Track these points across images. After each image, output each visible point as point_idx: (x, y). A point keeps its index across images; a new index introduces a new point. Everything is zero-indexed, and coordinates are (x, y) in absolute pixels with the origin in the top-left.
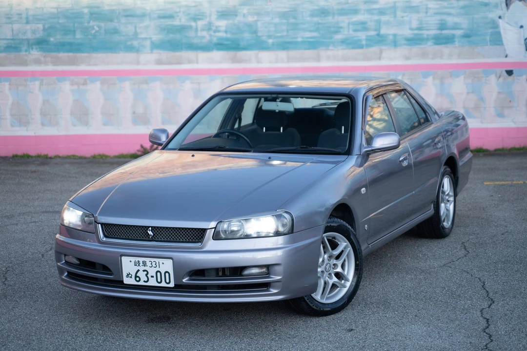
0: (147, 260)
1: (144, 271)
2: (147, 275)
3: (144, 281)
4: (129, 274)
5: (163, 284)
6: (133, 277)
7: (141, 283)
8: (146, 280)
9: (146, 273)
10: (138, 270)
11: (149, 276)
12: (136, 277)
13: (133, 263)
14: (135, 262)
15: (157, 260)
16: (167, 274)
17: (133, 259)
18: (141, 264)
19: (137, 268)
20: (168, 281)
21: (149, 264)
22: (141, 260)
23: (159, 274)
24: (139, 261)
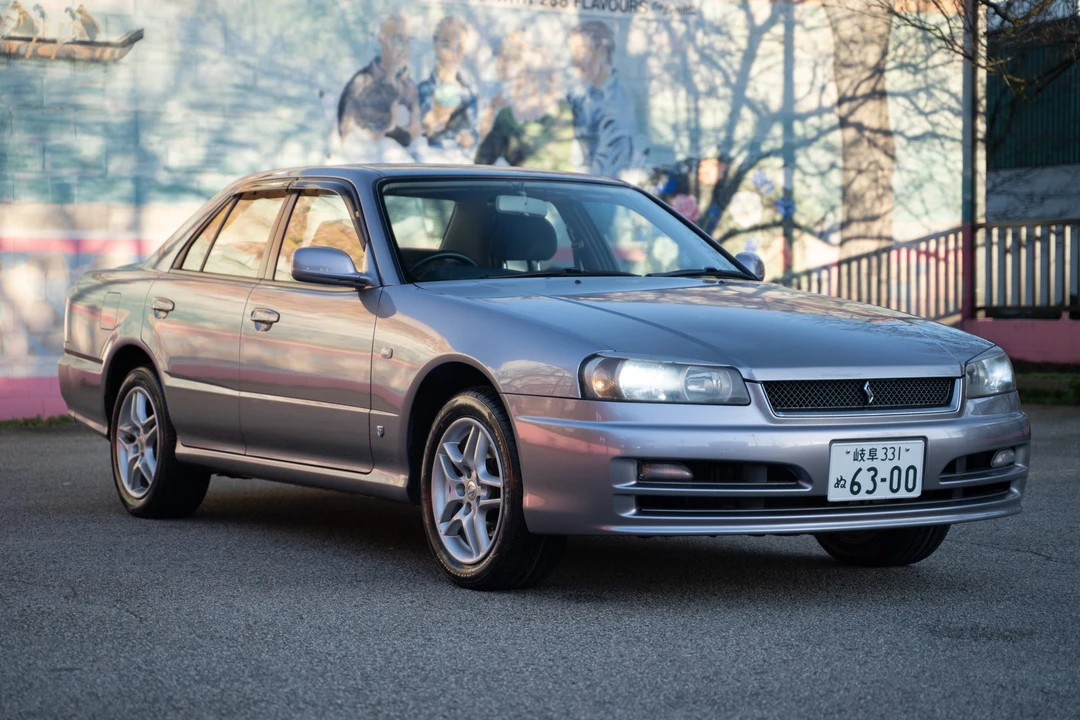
0: (879, 446)
1: (869, 470)
2: (873, 479)
3: (868, 492)
4: (842, 479)
5: (902, 494)
6: (848, 485)
7: (862, 496)
8: (871, 489)
9: (872, 473)
10: (860, 470)
11: (878, 479)
12: (854, 483)
13: (851, 455)
14: (856, 453)
15: (896, 444)
16: (911, 472)
17: (853, 447)
18: (867, 456)
19: (857, 465)
20: (910, 486)
21: (880, 454)
22: (867, 446)
23: (896, 472)
24: (862, 450)
